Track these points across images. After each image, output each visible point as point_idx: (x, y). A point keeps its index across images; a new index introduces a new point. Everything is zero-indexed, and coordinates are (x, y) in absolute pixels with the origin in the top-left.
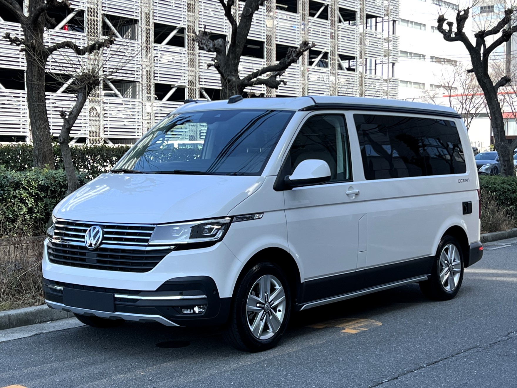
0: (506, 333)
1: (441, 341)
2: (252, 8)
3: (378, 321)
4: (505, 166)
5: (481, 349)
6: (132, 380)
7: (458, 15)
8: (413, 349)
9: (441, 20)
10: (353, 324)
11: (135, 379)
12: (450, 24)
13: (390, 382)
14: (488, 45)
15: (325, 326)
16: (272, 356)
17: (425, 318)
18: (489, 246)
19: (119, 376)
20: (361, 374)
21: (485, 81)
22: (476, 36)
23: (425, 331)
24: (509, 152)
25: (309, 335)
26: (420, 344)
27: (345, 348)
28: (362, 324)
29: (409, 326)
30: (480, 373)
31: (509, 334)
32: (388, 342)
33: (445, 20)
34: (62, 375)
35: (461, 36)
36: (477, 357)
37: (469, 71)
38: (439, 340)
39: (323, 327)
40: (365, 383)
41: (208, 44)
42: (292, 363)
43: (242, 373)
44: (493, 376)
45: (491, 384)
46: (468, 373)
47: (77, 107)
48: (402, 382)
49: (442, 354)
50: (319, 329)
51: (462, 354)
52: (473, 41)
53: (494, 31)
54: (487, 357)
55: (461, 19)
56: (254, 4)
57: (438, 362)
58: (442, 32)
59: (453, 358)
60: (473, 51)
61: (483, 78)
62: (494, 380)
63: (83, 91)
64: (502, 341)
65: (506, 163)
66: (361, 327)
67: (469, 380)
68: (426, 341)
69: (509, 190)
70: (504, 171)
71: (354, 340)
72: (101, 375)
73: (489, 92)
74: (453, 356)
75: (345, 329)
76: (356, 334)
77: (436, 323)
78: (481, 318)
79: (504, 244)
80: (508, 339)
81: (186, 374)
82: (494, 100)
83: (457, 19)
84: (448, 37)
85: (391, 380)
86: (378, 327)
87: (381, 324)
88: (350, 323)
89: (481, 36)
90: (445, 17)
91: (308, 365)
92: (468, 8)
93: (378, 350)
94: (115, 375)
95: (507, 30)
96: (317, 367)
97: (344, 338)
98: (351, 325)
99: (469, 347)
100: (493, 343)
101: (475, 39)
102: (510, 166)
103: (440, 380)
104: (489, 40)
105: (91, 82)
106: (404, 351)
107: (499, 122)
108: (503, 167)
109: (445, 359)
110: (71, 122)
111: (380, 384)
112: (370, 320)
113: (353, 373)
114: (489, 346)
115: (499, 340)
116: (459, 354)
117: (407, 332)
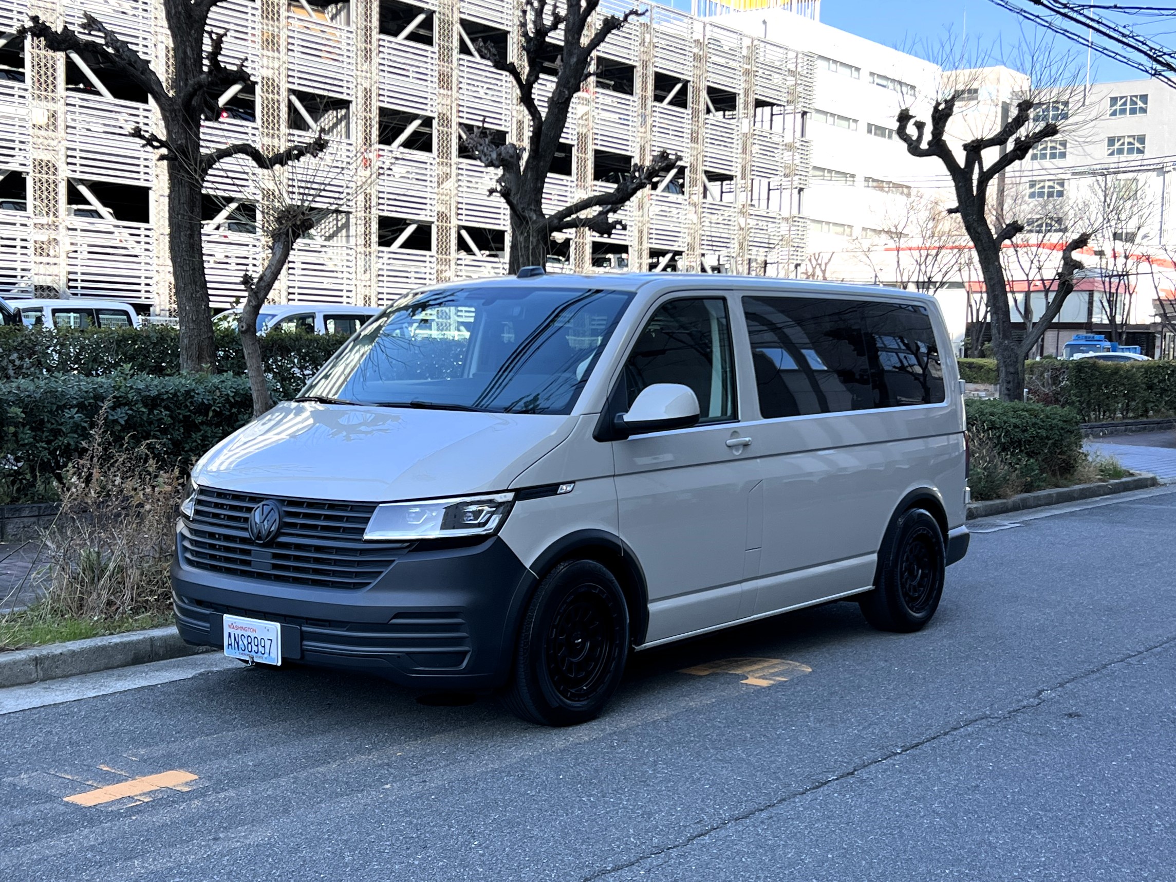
0: (1035, 691)
1: (922, 704)
2: (568, 89)
3: (803, 663)
4: (1009, 382)
5: (994, 721)
6: (381, 766)
7: (936, 107)
8: (873, 718)
9: (904, 117)
10: (761, 669)
11: (388, 764)
12: (920, 126)
13: (842, 780)
14: (987, 166)
15: (711, 671)
16: (624, 726)
17: (886, 661)
19: (358, 758)
20: (789, 765)
21: (979, 230)
22: (965, 147)
23: (889, 684)
24: (1017, 358)
25: (685, 688)
26: (885, 710)
27: (753, 713)
28: (776, 670)
29: (861, 675)
30: (998, 768)
31: (1040, 692)
32: (827, 704)
33: (912, 117)
34: (257, 753)
35: (939, 148)
36: (989, 736)
37: (950, 211)
38: (917, 703)
39: (706, 673)
40: (797, 782)
41: (488, 153)
42: (662, 740)
43: (577, 759)
44: (1024, 774)
45: (1021, 789)
46: (978, 767)
47: (273, 268)
48: (862, 781)
49: (927, 730)
50: (701, 677)
51: (962, 730)
52: (960, 158)
53: (1000, 140)
54: (1006, 738)
55: (941, 116)
56: (572, 81)
57: (921, 744)
58: (905, 140)
59: (948, 737)
60: (960, 176)
61: (975, 225)
62: (1026, 781)
63: (282, 240)
64: (1029, 706)
65: (1011, 378)
66: (774, 674)
67: (982, 780)
68: (894, 703)
69: (1016, 426)
70: (1006, 392)
71: (767, 699)
72: (326, 757)
73: (985, 250)
74: (946, 734)
75: (747, 678)
76: (769, 688)
77: (907, 670)
78: (986, 661)
79: (1007, 523)
80: (1039, 704)
81: (478, 757)
82: (993, 263)
83: (933, 117)
84: (914, 149)
85: (842, 777)
86: (805, 676)
87: (810, 670)
88: (755, 667)
89: (974, 149)
90: (911, 113)
91: (692, 745)
92: (954, 98)
93: (812, 719)
94: (352, 755)
95: (1023, 139)
96: (707, 749)
97: (748, 694)
98: (757, 670)
99: (972, 718)
100: (1014, 711)
101: (965, 153)
103: (929, 779)
104: (990, 156)
105: (299, 223)
106: (858, 721)
107: (1002, 304)
108: (1005, 384)
109: (933, 738)
110: (261, 296)
111: (825, 784)
112: (789, 661)
113: (772, 762)
114: (1007, 715)
115: (1025, 703)
116: (955, 729)
117: (859, 687)
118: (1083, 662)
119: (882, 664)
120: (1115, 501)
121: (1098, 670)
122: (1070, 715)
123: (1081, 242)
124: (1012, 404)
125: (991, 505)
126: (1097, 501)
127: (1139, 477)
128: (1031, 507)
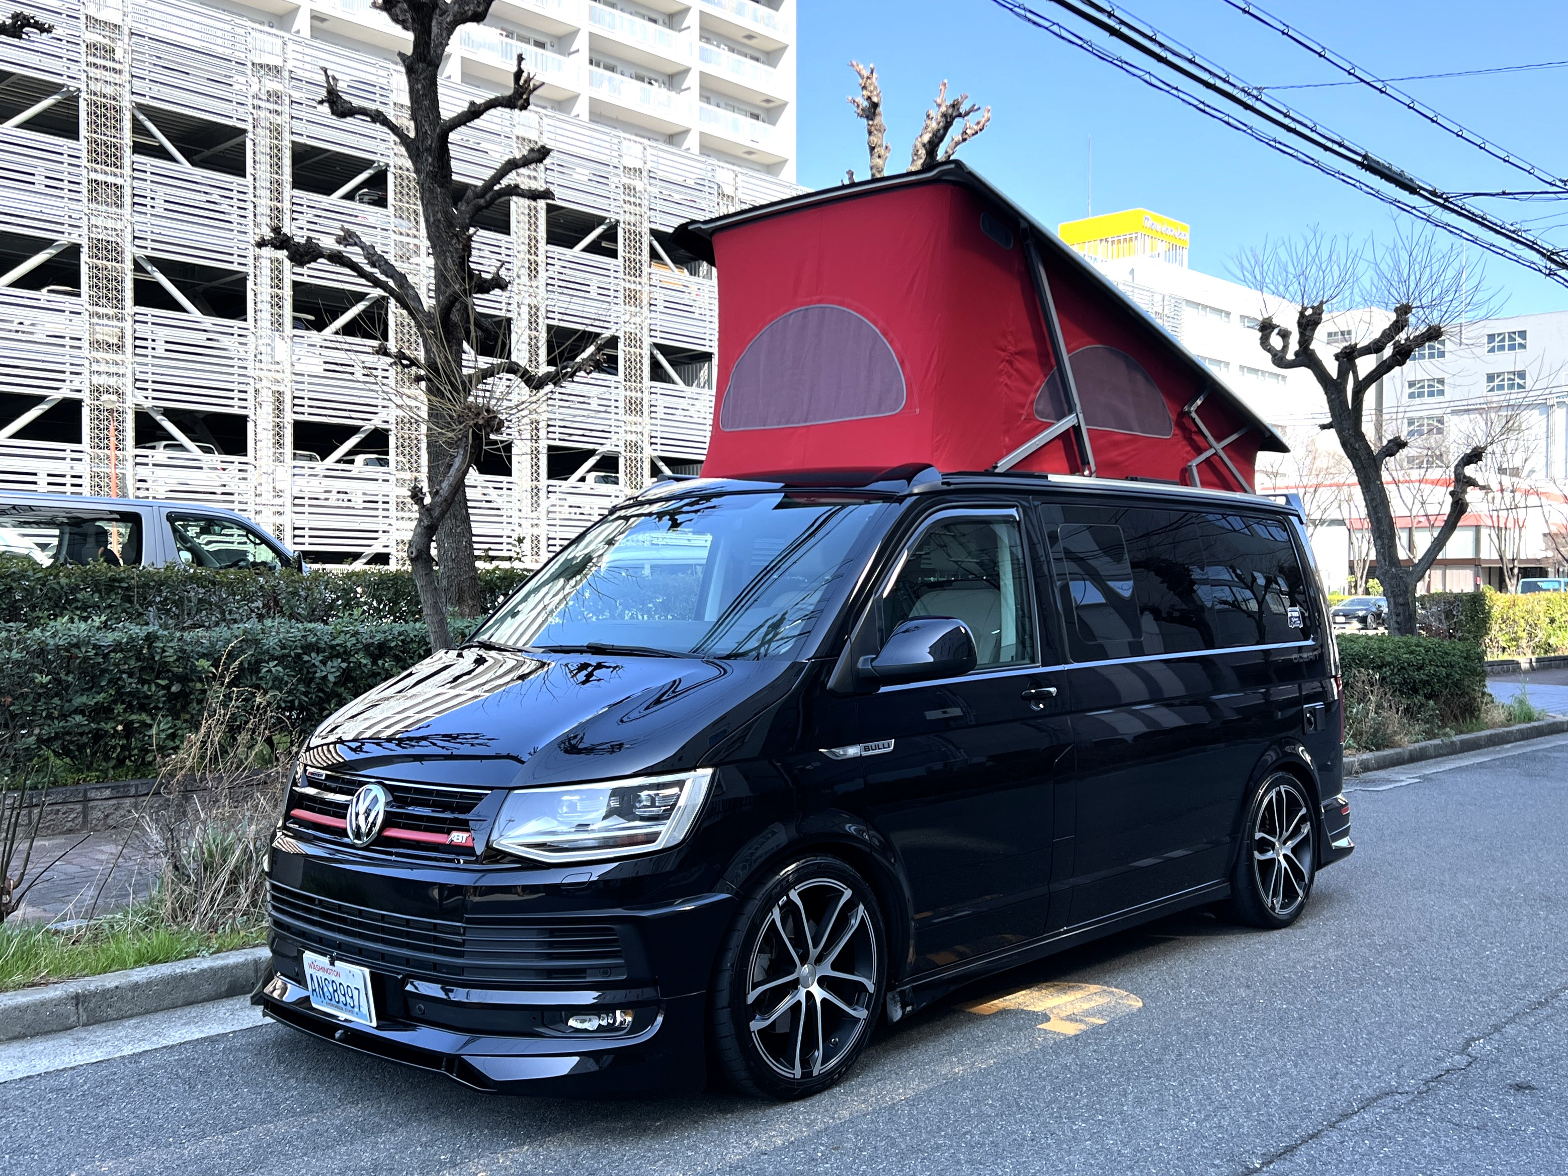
0: (1459, 1040)
1: (1296, 1066)
3: (1132, 991)
4: (1398, 615)
5: (1403, 1099)
7: (1302, 314)
8: (1221, 1095)
9: (1266, 327)
10: (1072, 1003)
12: (1285, 335)
14: (1362, 375)
15: (1001, 1006)
17: (1248, 987)
18: (1373, 782)
21: (1357, 446)
22: (1337, 357)
23: (1250, 1030)
24: (1407, 588)
26: (1240, 1080)
27: (1044, 1087)
28: (1092, 1003)
29: (1210, 1013)
31: (1468, 1044)
32: (1156, 1067)
33: (1275, 326)
35: (1307, 358)
37: (1323, 427)
38: (1289, 1065)
49: (1302, 1120)
50: (983, 1017)
51: (1356, 1118)
52: (1332, 368)
53: (1376, 347)
54: (1424, 1135)
55: (1308, 325)
57: (1292, 1148)
58: (1269, 351)
59: (1335, 1136)
60: (1333, 387)
61: (1352, 440)
64: (1454, 1069)
65: (1400, 610)
66: (1088, 1014)
68: (1255, 1068)
71: (1069, 1060)
73: (1364, 467)
74: (1331, 1126)
75: (1048, 1021)
76: (1076, 1037)
77: (1277, 1004)
78: (1387, 986)
79: (1405, 776)
80: (1470, 1064)
82: (1375, 482)
83: (1300, 324)
84: (1279, 360)
86: (1132, 1016)
87: (1140, 1003)
88: (1065, 1000)
89: (1348, 357)
90: (1275, 322)
92: (1322, 303)
93: (1130, 1098)
95: (1403, 342)
97: (1044, 1049)
98: (1065, 1006)
99: (1371, 1093)
100: (1432, 1078)
101: (1337, 362)
102: (1410, 615)
104: (1366, 365)
106: (1200, 1102)
107: (1385, 527)
108: (1394, 618)
109: (1312, 1137)
112: (1114, 990)
114: (1423, 1088)
115: (1447, 1064)
116: (1346, 1116)
117: (1207, 1035)
118: (1525, 987)
119: (1242, 992)
120: (1529, 749)
121: (1546, 1000)
122: (1519, 1087)
123: (1475, 456)
124: (1404, 639)
125: (1385, 756)
126: (1508, 749)
127: (1551, 720)
128: (1431, 757)
